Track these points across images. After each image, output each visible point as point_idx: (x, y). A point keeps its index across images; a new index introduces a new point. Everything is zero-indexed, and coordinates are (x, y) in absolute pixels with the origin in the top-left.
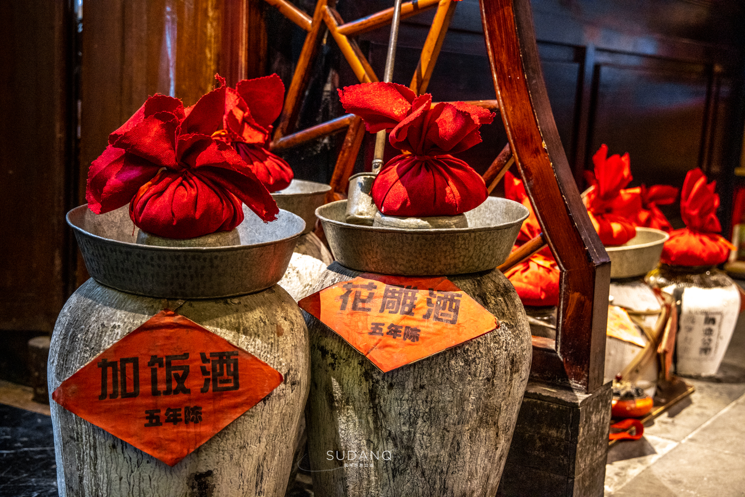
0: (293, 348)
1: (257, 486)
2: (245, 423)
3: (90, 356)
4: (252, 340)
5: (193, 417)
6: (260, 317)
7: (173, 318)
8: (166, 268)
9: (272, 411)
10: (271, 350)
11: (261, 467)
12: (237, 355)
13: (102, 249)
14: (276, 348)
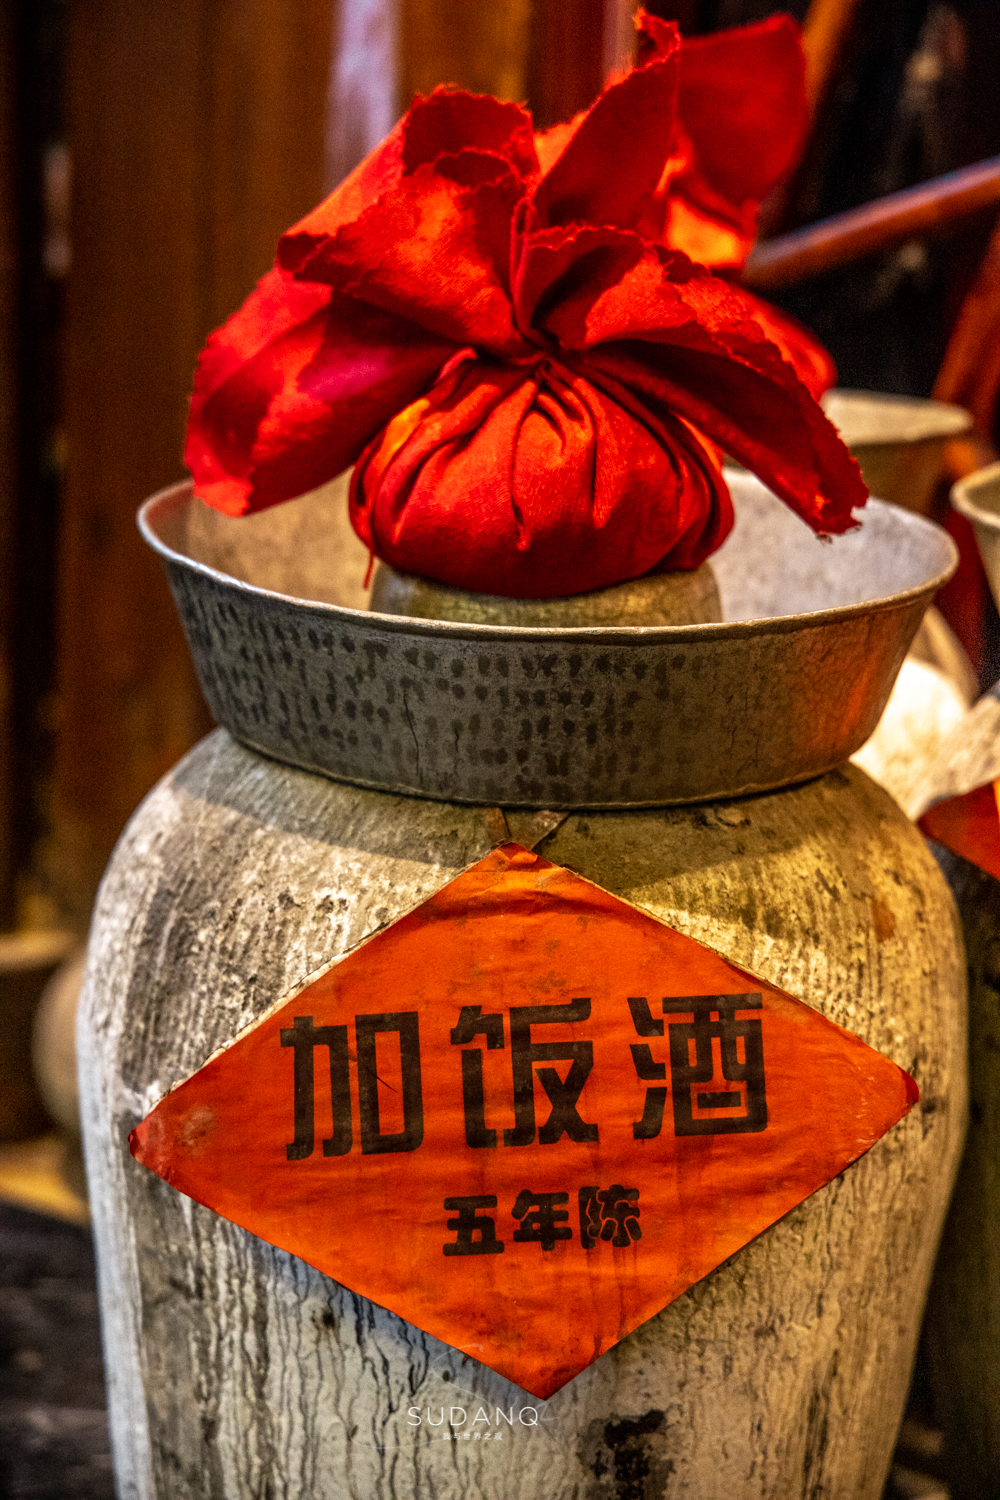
0: (927, 981)
1: (807, 1468)
2: (776, 1245)
3: (245, 1005)
4: (796, 952)
5: (609, 1224)
6: (818, 873)
7: (533, 875)
8: (505, 702)
9: (864, 1204)
10: (859, 988)
11: (823, 1403)
12: (759, 1006)
13: (280, 635)
14: (875, 981)
